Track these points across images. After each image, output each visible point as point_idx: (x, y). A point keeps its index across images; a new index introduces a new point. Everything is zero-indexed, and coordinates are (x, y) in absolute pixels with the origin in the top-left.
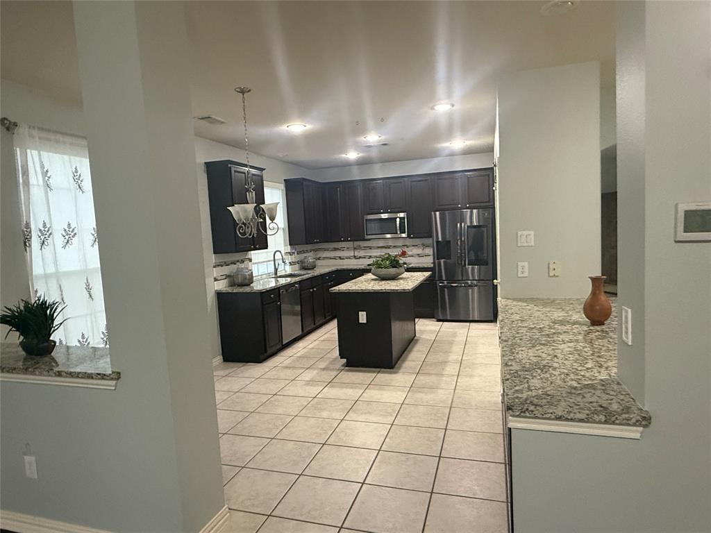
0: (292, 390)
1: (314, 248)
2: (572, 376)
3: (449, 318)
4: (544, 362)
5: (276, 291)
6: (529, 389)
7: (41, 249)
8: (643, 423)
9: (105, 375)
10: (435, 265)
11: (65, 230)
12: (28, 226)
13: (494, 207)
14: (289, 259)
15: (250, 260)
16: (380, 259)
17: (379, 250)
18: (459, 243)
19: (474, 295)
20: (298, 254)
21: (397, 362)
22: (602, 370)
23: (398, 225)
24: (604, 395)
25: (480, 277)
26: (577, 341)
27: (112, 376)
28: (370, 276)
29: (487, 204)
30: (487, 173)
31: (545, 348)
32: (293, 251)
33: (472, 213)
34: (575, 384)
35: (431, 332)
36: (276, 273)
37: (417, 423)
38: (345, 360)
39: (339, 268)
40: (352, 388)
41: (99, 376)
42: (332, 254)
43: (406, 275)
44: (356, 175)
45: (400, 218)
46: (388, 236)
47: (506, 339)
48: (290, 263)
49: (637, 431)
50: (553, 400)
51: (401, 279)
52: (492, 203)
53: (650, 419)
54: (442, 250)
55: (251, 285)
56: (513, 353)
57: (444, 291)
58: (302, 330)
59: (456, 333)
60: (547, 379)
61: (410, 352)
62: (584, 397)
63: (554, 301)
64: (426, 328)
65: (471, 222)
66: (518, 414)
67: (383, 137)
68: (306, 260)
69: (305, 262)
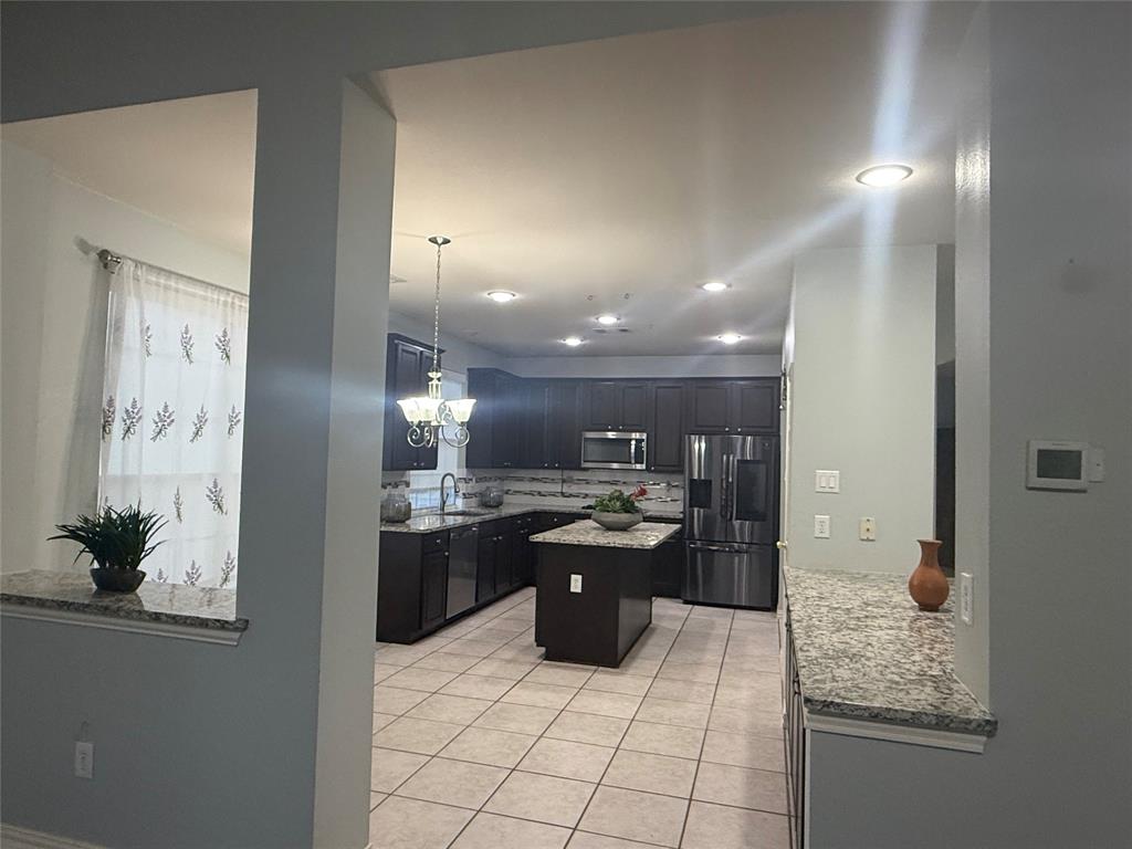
0: (460, 688)
1: (499, 475)
2: (893, 669)
3: (701, 600)
4: (854, 651)
5: (444, 534)
6: (834, 679)
7: (123, 438)
8: (987, 728)
9: (227, 622)
10: (685, 516)
11: (159, 414)
12: (111, 402)
13: (779, 436)
14: (463, 488)
15: (408, 485)
16: (607, 497)
17: (601, 486)
18: (724, 485)
19: (742, 567)
20: (477, 481)
21: (623, 659)
22: (934, 665)
23: (633, 451)
24: (935, 693)
25: (752, 539)
26: (900, 628)
27: (237, 625)
28: (590, 523)
29: (769, 430)
30: (771, 384)
31: (854, 635)
32: (472, 477)
33: (744, 441)
34: (897, 678)
35: (675, 618)
36: (443, 509)
37: (655, 750)
38: (543, 650)
39: (539, 508)
40: (554, 691)
41: (218, 624)
42: (526, 486)
43: (643, 525)
45: (636, 440)
46: (615, 466)
47: (799, 618)
48: (464, 494)
49: (978, 742)
50: (867, 694)
51: (638, 530)
52: (775, 430)
53: (996, 723)
54: (698, 493)
55: (407, 522)
56: (810, 636)
57: (696, 557)
58: (477, 600)
59: (713, 623)
60: (858, 670)
61: (643, 645)
62: (908, 693)
63: (866, 576)
64: (667, 611)
65: (743, 454)
66: (819, 708)
67: (623, 320)
68: (488, 493)
69: (486, 496)
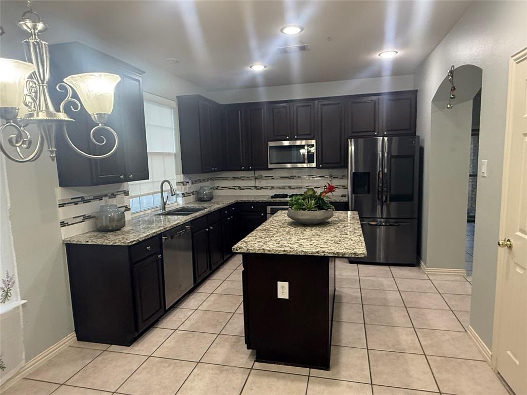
1: (212, 177)
5: (156, 239)
14: (180, 190)
15: (126, 193)
17: (283, 180)
20: (192, 183)
32: (188, 180)
36: (164, 209)
42: (231, 183)
44: (263, 96)
48: (183, 194)
58: (195, 280)
68: (201, 191)
69: (201, 193)
